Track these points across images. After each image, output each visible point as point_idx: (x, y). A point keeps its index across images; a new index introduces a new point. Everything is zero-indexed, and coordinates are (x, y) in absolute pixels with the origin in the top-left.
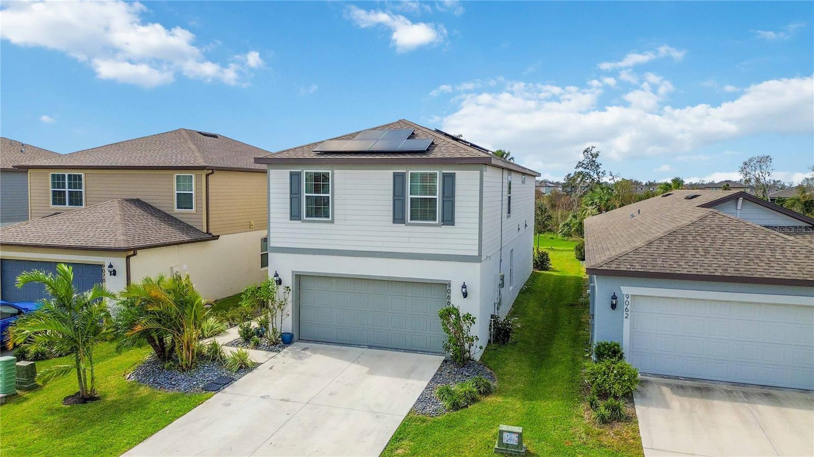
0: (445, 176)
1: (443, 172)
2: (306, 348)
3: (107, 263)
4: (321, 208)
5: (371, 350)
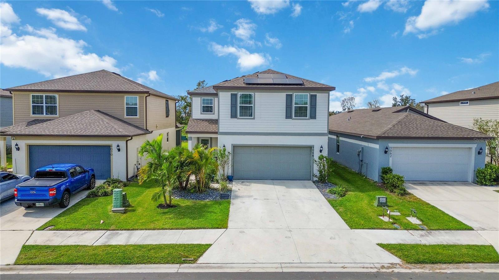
0: (311, 96)
1: (311, 94)
2: (243, 182)
3: (114, 144)
4: (247, 112)
5: (274, 181)
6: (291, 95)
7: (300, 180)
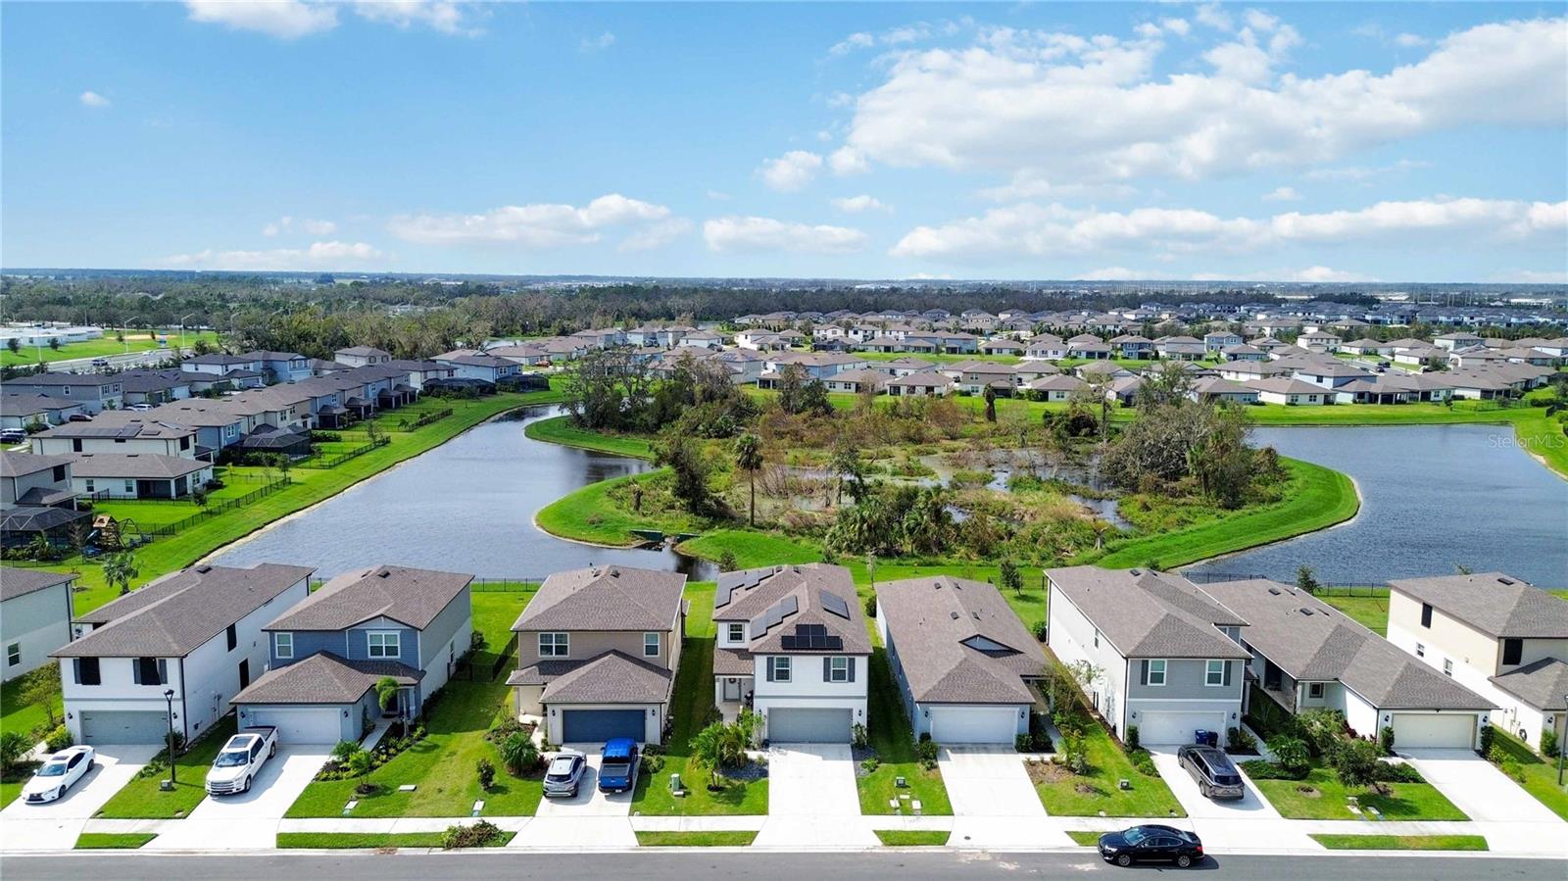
0: (850, 659)
2: (780, 748)
3: (649, 709)
4: (784, 675)
5: (813, 745)
6: (829, 659)
7: (839, 742)
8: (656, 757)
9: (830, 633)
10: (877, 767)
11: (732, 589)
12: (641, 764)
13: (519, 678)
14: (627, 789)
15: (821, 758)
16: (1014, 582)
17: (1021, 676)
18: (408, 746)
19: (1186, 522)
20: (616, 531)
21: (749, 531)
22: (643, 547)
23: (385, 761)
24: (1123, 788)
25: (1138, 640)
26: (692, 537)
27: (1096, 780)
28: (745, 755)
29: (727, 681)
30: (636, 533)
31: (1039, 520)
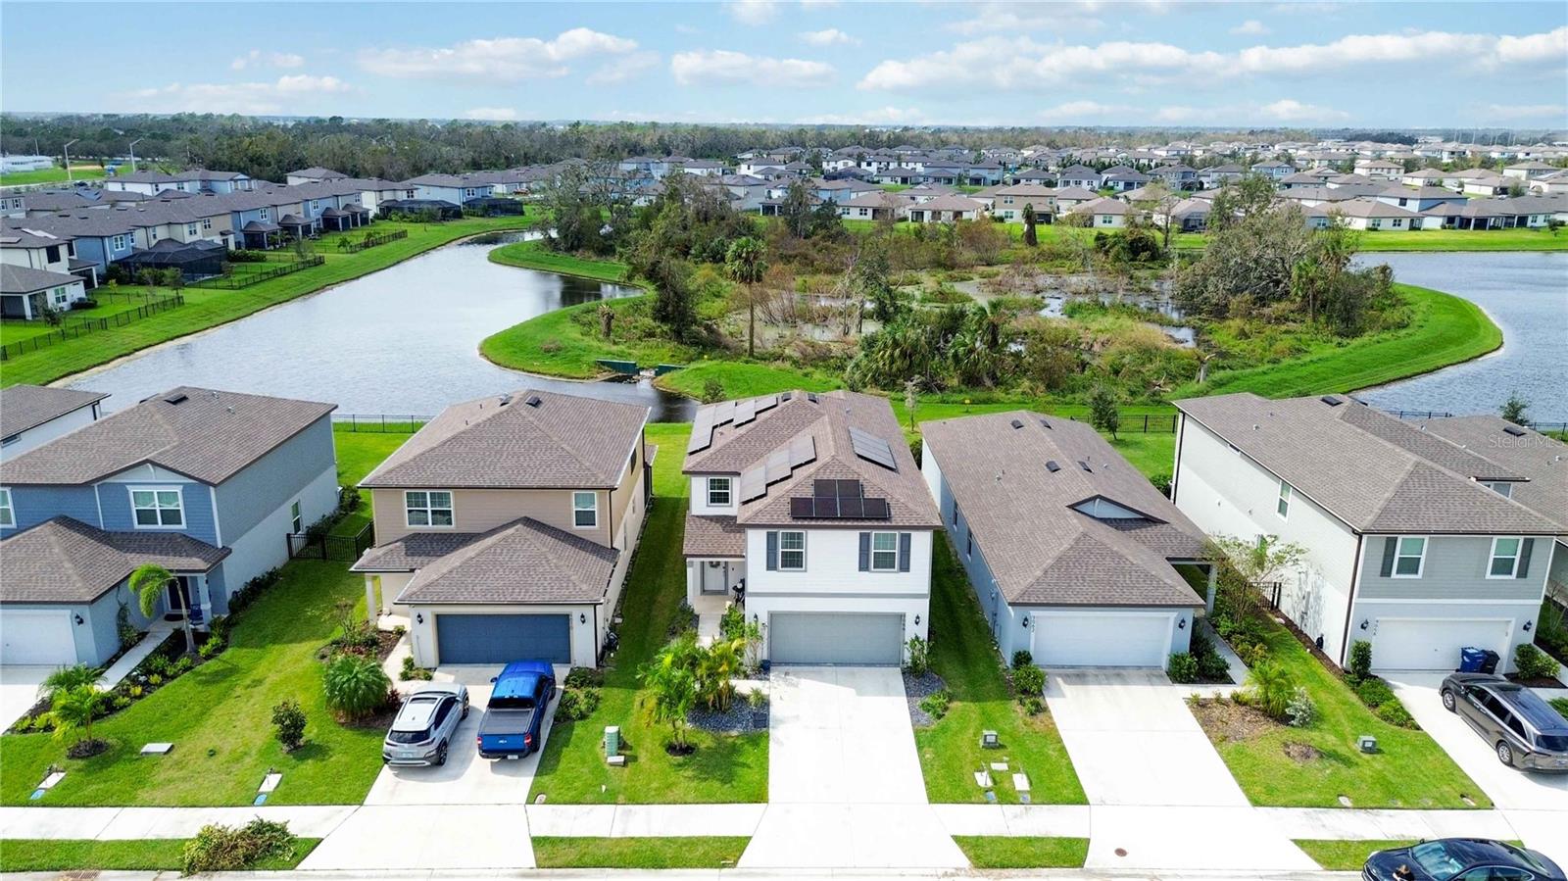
0: (903, 536)
1: (902, 532)
2: (787, 674)
3: (575, 613)
4: (794, 561)
5: (839, 669)
6: (869, 535)
7: (881, 665)
8: (585, 690)
9: (869, 494)
10: (946, 709)
11: (715, 427)
12: (560, 704)
13: (373, 560)
14: (524, 753)
15: (853, 691)
16: (1109, 421)
17: (1168, 559)
18: (186, 669)
19: (1299, 350)
20: (578, 361)
21: (747, 362)
22: (612, 380)
23: (140, 697)
24: (1367, 750)
25: (1378, 506)
26: (675, 368)
27: (1315, 734)
28: (731, 689)
29: (707, 566)
30: (603, 363)
31: (1113, 350)
